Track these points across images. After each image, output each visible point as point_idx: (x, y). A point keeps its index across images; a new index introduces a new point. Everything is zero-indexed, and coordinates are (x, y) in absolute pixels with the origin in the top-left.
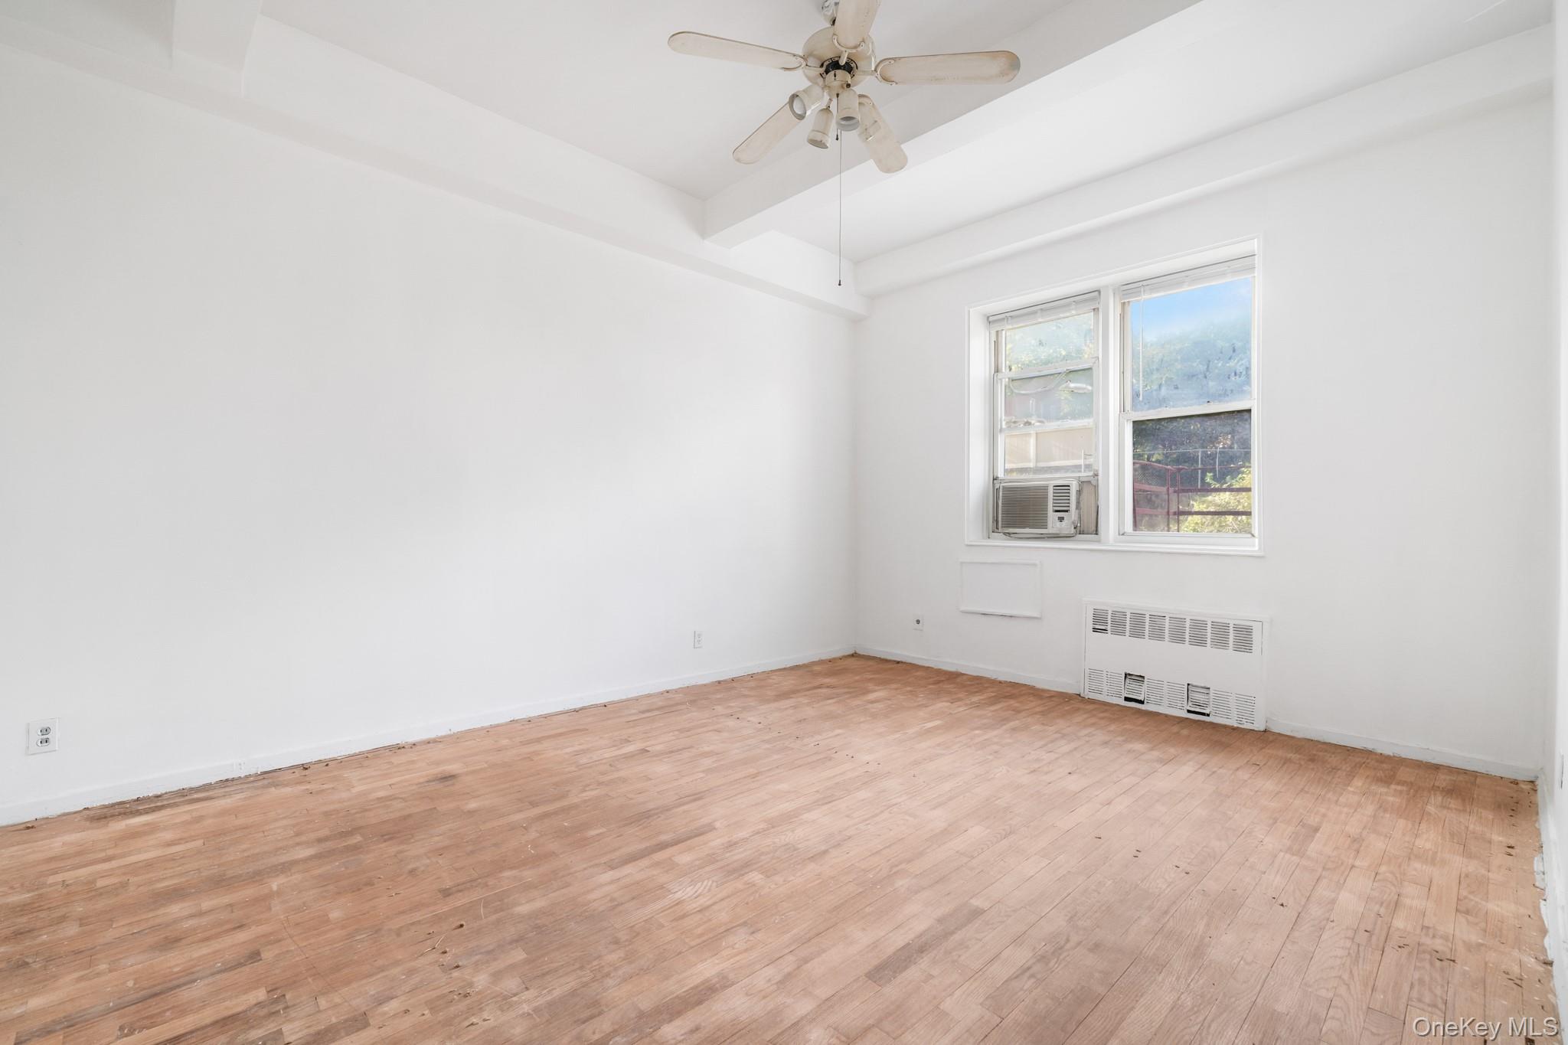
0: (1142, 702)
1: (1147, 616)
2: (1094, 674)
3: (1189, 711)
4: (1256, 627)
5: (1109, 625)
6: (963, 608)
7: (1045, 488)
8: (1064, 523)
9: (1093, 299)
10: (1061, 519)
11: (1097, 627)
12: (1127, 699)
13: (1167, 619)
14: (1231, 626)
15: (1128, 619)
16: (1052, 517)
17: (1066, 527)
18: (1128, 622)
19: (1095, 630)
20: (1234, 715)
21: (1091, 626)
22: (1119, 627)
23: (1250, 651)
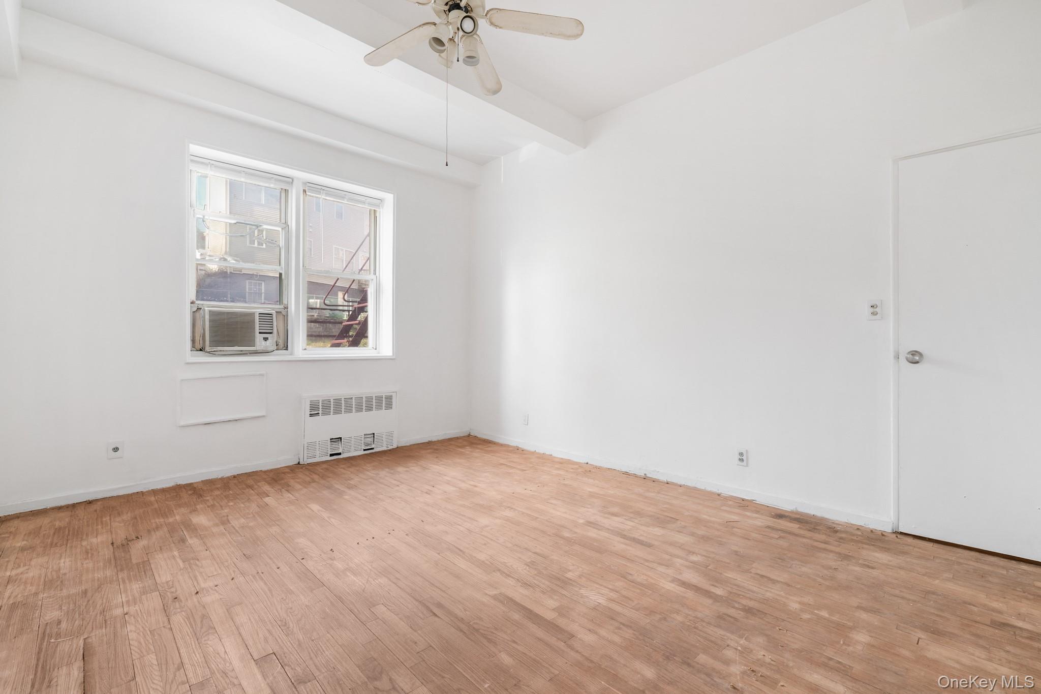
0: (340, 454)
1: (343, 400)
2: (311, 446)
3: (364, 450)
4: (394, 395)
5: (320, 410)
6: (182, 423)
7: (253, 314)
8: (268, 342)
9: (287, 183)
10: (266, 339)
11: (312, 413)
12: (331, 455)
13: (353, 399)
14: (384, 397)
15: (332, 403)
16: (259, 338)
17: (270, 344)
18: (332, 405)
19: (311, 415)
20: (385, 444)
21: (308, 413)
22: (326, 410)
23: (391, 408)
